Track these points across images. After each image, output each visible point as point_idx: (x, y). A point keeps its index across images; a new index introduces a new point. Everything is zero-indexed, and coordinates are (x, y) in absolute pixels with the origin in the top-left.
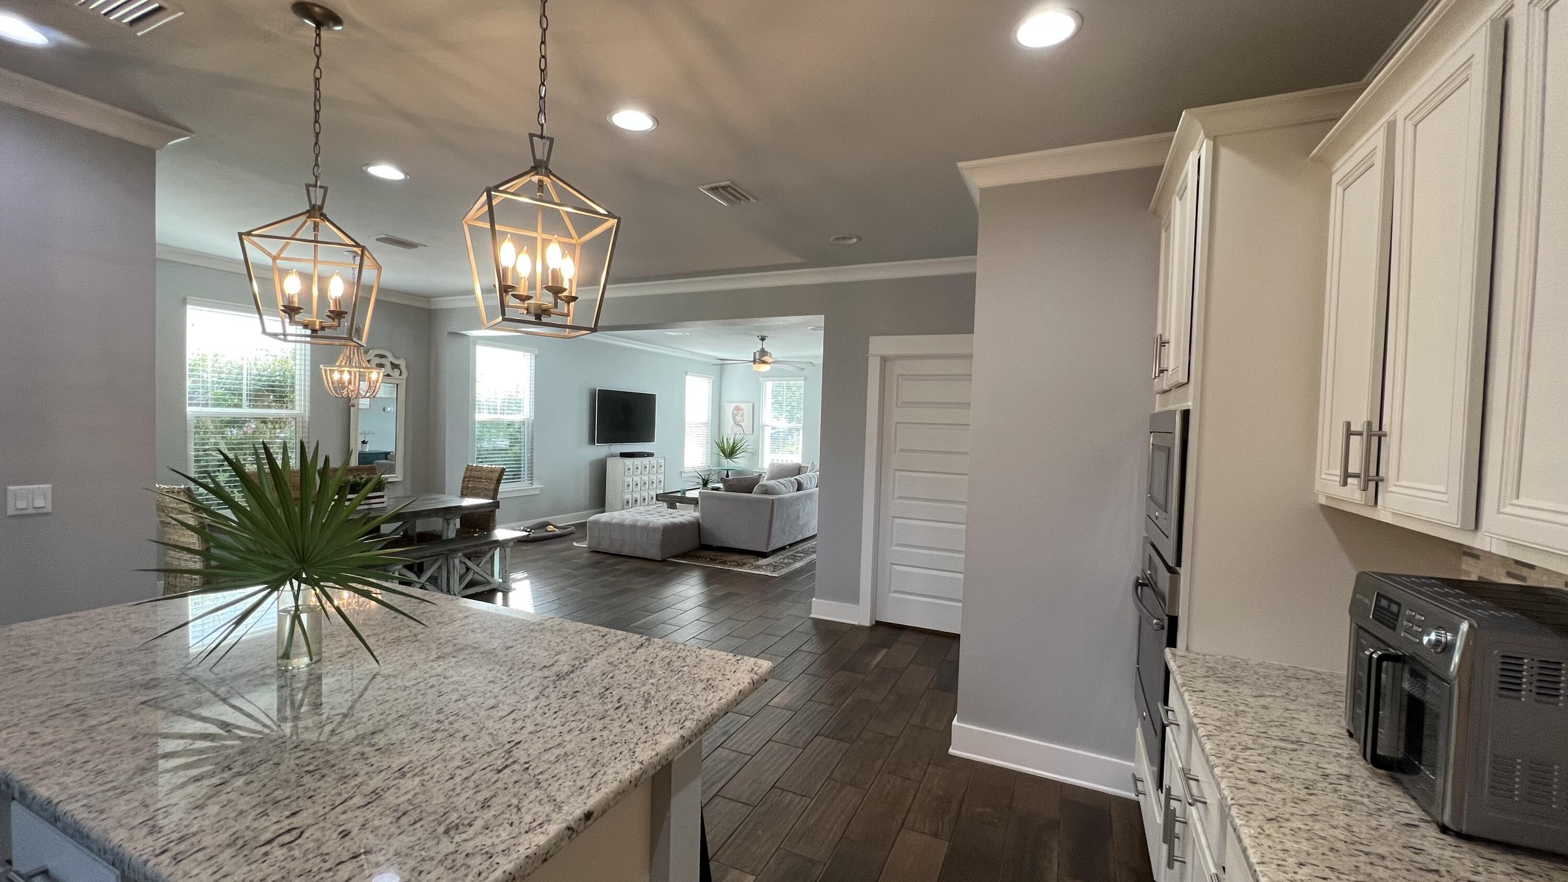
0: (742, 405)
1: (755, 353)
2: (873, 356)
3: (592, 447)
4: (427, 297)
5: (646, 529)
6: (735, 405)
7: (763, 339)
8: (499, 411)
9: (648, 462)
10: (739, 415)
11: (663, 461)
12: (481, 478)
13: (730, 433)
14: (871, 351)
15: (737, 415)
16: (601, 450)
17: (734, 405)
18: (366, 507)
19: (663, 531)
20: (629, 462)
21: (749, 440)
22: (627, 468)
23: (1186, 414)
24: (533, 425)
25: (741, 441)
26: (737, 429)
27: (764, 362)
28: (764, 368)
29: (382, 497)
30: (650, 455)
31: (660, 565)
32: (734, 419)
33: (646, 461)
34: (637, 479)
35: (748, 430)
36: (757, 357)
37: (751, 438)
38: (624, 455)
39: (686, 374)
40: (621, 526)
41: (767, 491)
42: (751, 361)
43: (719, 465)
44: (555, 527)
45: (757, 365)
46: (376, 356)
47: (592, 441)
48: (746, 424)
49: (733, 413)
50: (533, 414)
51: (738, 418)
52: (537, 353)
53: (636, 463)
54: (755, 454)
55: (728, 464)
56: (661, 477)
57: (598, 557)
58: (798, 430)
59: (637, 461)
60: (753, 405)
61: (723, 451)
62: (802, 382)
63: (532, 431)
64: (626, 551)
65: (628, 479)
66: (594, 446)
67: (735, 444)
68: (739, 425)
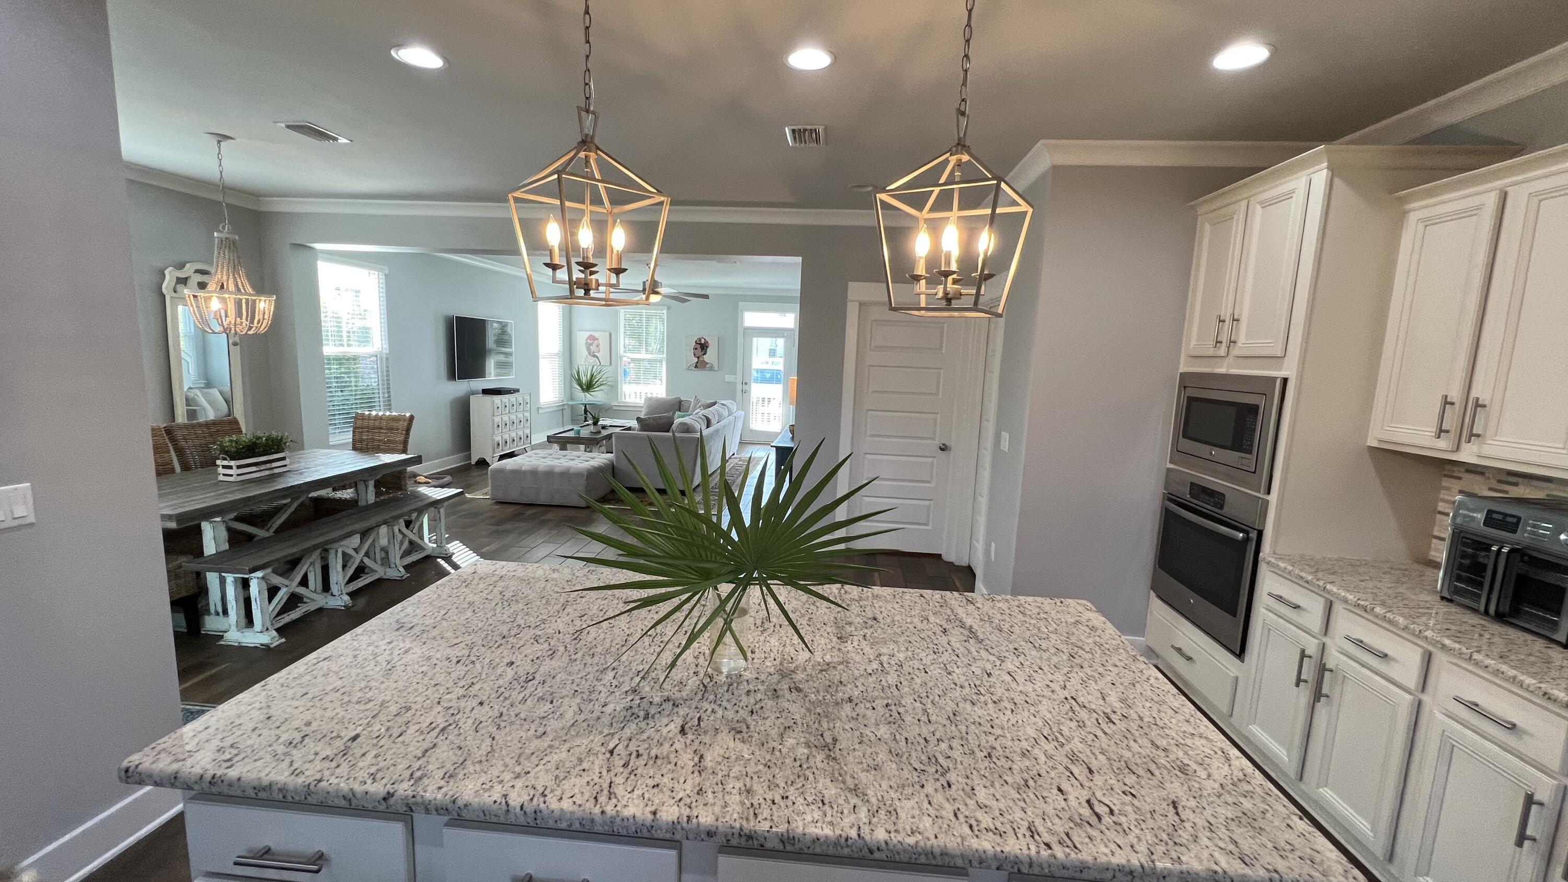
0: (596, 335)
1: (644, 283)
2: (852, 301)
3: (453, 383)
4: (256, 195)
5: (566, 475)
6: (589, 333)
8: (345, 343)
9: (515, 399)
10: (594, 345)
11: (528, 397)
12: (381, 428)
13: (585, 364)
14: (849, 297)
15: (591, 344)
16: (461, 387)
17: (587, 334)
18: (267, 473)
19: (587, 476)
20: (497, 399)
21: (607, 372)
22: (496, 407)
23: (1285, 381)
24: (387, 359)
26: (592, 360)
27: (657, 293)
28: (654, 298)
29: (283, 459)
30: (517, 391)
31: (585, 511)
32: (588, 349)
33: (512, 398)
34: (506, 418)
35: (605, 360)
36: (647, 287)
37: (610, 369)
38: (485, 392)
39: (538, 301)
40: (534, 473)
41: (687, 429)
42: (638, 291)
43: (572, 399)
44: (426, 477)
46: (197, 271)
47: (452, 376)
48: (603, 354)
49: (587, 343)
50: (386, 346)
52: (387, 272)
53: (502, 401)
54: (614, 388)
55: (589, 398)
56: (527, 414)
57: (510, 510)
58: (661, 361)
59: (505, 398)
60: (610, 334)
61: (580, 385)
62: (665, 312)
63: (388, 367)
64: (542, 499)
65: (497, 419)
66: (454, 382)
67: (592, 376)
68: (595, 356)
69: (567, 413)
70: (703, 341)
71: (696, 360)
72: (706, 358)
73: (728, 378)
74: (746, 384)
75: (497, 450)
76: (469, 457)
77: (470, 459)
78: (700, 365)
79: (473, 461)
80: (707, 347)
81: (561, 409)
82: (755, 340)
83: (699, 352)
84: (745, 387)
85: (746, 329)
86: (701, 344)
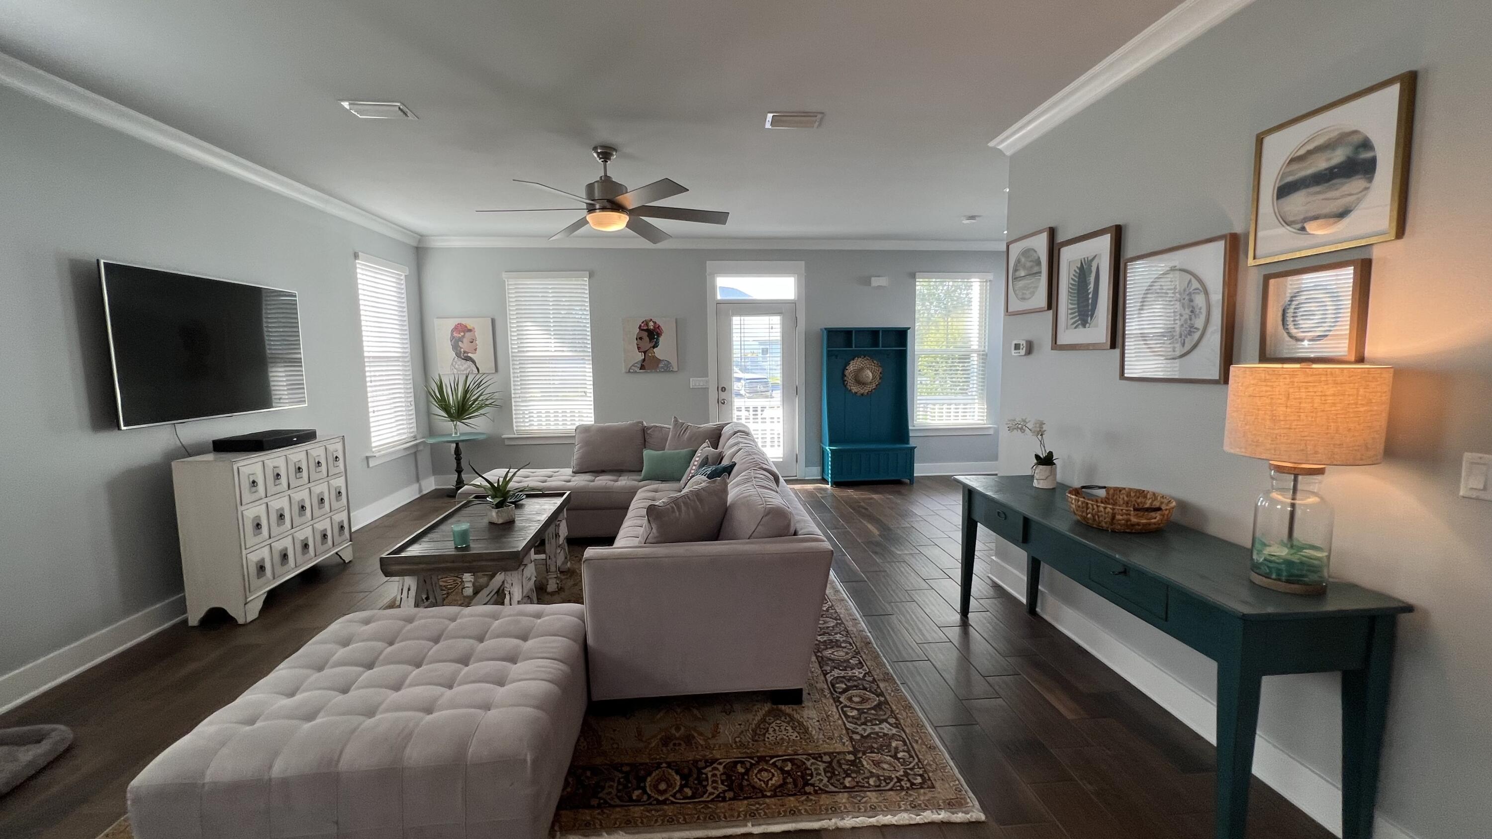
0: (469, 323)
1: (590, 187)
3: (109, 435)
6: (454, 321)
7: (606, 155)
9: (303, 456)
10: (466, 340)
11: (339, 446)
13: (451, 373)
15: (461, 339)
17: (451, 324)
19: (535, 762)
20: (248, 461)
22: (245, 484)
25: (479, 386)
26: (465, 366)
30: (307, 436)
32: (455, 347)
33: (296, 454)
34: (279, 503)
35: (486, 365)
37: (496, 378)
38: (224, 446)
39: (356, 256)
45: (598, 214)
47: (106, 417)
48: (482, 355)
49: (452, 338)
51: (464, 346)
53: (270, 464)
54: (504, 410)
56: (340, 482)
59: (276, 459)
60: (493, 321)
61: (446, 408)
65: (252, 511)
66: (116, 433)
67: (466, 392)
68: (468, 359)
69: (425, 459)
70: (651, 325)
71: (641, 356)
72: (658, 352)
73: (695, 382)
74: (724, 389)
75: (255, 582)
76: (181, 607)
77: (184, 611)
78: (648, 364)
79: (194, 617)
80: (659, 335)
81: (414, 453)
82: (736, 320)
83: (646, 344)
84: (723, 395)
85: (719, 303)
86: (648, 330)
